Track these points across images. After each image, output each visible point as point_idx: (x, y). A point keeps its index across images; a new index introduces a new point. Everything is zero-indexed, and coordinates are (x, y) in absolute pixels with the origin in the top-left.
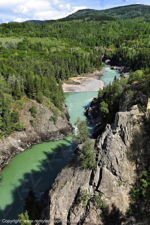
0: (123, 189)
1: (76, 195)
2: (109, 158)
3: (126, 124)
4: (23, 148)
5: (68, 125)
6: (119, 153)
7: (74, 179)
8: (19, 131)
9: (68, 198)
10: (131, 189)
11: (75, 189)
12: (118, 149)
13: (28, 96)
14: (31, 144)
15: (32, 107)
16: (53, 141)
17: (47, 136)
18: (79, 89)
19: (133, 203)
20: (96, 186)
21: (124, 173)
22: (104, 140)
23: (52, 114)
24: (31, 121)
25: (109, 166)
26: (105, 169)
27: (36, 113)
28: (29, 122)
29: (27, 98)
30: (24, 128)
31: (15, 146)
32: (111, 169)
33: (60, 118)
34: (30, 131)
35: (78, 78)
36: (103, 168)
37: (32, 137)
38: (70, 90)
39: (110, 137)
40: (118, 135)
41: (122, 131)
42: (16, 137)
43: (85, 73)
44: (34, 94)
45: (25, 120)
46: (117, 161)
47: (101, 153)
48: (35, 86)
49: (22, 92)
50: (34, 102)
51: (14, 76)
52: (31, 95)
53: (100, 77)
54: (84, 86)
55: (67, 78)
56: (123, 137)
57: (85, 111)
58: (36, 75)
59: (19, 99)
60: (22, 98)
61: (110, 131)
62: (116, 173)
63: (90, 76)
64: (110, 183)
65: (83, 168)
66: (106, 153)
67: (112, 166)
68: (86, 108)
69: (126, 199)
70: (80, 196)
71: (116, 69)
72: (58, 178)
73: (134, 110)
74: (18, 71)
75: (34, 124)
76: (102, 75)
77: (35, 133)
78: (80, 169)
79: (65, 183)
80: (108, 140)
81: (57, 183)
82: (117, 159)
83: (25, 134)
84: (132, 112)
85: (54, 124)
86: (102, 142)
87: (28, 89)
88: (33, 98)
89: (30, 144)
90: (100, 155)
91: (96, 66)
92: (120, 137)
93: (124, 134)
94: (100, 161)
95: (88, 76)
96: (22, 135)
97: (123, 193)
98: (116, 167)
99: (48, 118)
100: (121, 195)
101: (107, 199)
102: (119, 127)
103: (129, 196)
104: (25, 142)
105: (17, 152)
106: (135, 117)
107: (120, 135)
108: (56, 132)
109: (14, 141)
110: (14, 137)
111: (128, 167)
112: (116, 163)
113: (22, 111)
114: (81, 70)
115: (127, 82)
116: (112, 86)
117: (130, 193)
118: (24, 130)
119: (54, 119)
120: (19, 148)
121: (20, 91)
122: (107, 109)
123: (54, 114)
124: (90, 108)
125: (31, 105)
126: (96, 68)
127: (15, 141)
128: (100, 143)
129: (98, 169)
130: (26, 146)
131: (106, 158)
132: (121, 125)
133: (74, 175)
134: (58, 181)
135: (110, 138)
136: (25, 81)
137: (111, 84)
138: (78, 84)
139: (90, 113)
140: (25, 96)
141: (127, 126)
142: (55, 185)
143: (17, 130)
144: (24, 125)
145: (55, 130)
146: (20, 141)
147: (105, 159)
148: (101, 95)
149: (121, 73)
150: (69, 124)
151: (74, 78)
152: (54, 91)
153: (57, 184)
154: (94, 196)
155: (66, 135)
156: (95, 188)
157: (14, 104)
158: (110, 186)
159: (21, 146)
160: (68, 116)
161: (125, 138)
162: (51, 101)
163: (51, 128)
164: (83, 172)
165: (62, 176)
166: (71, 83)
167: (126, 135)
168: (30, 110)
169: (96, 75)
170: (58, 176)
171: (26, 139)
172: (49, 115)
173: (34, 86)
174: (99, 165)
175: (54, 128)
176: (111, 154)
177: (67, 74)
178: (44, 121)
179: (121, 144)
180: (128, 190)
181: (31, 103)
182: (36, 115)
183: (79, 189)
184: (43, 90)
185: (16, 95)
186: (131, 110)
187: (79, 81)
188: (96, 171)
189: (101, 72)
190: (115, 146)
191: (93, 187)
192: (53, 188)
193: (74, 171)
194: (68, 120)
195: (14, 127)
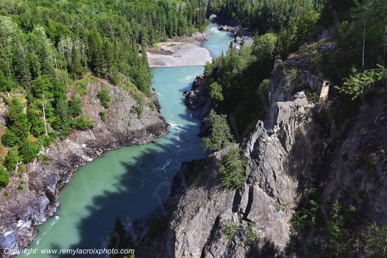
0: (282, 215)
1: (213, 228)
2: (263, 172)
3: (288, 120)
4: (91, 157)
5: (159, 120)
6: (277, 164)
7: (209, 204)
8: (82, 130)
9: (201, 232)
10: (293, 215)
11: (211, 218)
12: (276, 158)
13: (95, 73)
14: (103, 150)
15: (103, 91)
16: (137, 144)
17: (128, 137)
18: (172, 62)
19: (295, 234)
20: (243, 214)
21: (284, 192)
22: (255, 144)
23: (135, 102)
24: (101, 114)
25: (263, 183)
26: (257, 188)
27: (109, 101)
28: (98, 116)
29: (92, 77)
30: (90, 125)
31: (78, 154)
32: (266, 188)
33: (147, 109)
34: (101, 130)
35: (169, 44)
36: (254, 186)
37: (104, 140)
38: (157, 63)
39: (264, 140)
40: (275, 137)
41: (282, 132)
42: (77, 139)
43: (178, 36)
44: (105, 70)
45: (91, 111)
46: (275, 176)
47: (250, 164)
48: (106, 57)
49: (84, 66)
50: (105, 83)
51: (69, 39)
52: (99, 71)
53: (202, 42)
54: (179, 56)
55: (151, 44)
56: (282, 140)
57: (184, 98)
58: (105, 38)
59: (80, 79)
60: (85, 77)
61: (264, 131)
62: (274, 193)
63: (187, 41)
64: (264, 208)
65: (224, 187)
66: (258, 164)
67: (267, 182)
68: (185, 93)
69: (287, 229)
70: (220, 228)
71: (228, 30)
72: (182, 202)
73: (300, 99)
74: (74, 30)
75: (106, 118)
76: (206, 40)
77: (109, 132)
78: (219, 189)
79: (197, 210)
80: (262, 145)
81: (182, 210)
82: (274, 172)
83: (93, 134)
84: (298, 101)
85: (139, 118)
86: (251, 146)
87: (94, 61)
88: (103, 76)
89: (100, 150)
90: (248, 168)
91: (197, 24)
92: (278, 140)
93: (285, 136)
94: (250, 176)
95: (184, 41)
96: (88, 137)
97: (282, 221)
98: (273, 185)
99: (129, 109)
100: (280, 224)
101: (260, 231)
102: (278, 125)
103: (290, 225)
104: (93, 147)
105: (82, 163)
106: (302, 110)
107: (279, 137)
108: (142, 131)
109: (75, 145)
110: (74, 140)
111: (290, 184)
112: (273, 178)
113: (87, 97)
114: (172, 32)
115: (250, 51)
116: (226, 58)
117: (292, 221)
118: (90, 129)
119: (137, 111)
120: (84, 157)
121: (80, 65)
122: (221, 95)
123: (138, 102)
124: (192, 92)
125: (100, 87)
126: (197, 28)
127: (77, 146)
128: (248, 150)
129: (247, 188)
130: (95, 153)
131: (259, 171)
132: (282, 122)
133: (209, 198)
134: (183, 208)
135: (264, 142)
136: (88, 48)
137: (225, 55)
138: (169, 53)
139: (192, 100)
140: (90, 73)
141: (289, 123)
142: (178, 214)
143: (79, 128)
144: (90, 120)
145: (140, 127)
146: (84, 146)
147: (256, 174)
148: (210, 72)
149: (236, 38)
150: (161, 118)
151: (162, 43)
152: (136, 64)
153: (181, 212)
154: (241, 227)
155: (157, 135)
156: (242, 215)
157: (72, 86)
158: (264, 212)
159: (88, 154)
160: (159, 105)
161: (286, 142)
162: (132, 82)
163: (134, 124)
164: (224, 194)
165: (190, 200)
166: (157, 53)
167: (288, 137)
168: (98, 96)
169: (196, 39)
170: (181, 200)
171: (95, 142)
172: (130, 103)
173: (103, 56)
174: (248, 182)
175: (138, 125)
176: (266, 166)
177: (151, 37)
178: (122, 113)
179: (281, 151)
180: (290, 217)
181: (99, 84)
182: (108, 103)
183: (218, 218)
184: (118, 63)
185: (74, 71)
186: (296, 98)
187: (170, 49)
188: (244, 191)
189: (204, 35)
190: (272, 153)
191: (238, 214)
192: (176, 218)
193: (209, 193)
194: (159, 112)
195: (74, 123)
